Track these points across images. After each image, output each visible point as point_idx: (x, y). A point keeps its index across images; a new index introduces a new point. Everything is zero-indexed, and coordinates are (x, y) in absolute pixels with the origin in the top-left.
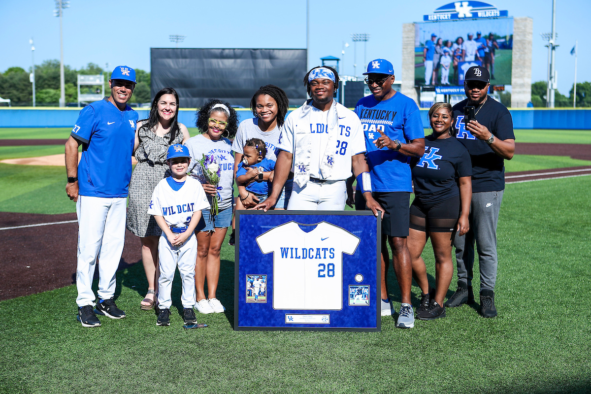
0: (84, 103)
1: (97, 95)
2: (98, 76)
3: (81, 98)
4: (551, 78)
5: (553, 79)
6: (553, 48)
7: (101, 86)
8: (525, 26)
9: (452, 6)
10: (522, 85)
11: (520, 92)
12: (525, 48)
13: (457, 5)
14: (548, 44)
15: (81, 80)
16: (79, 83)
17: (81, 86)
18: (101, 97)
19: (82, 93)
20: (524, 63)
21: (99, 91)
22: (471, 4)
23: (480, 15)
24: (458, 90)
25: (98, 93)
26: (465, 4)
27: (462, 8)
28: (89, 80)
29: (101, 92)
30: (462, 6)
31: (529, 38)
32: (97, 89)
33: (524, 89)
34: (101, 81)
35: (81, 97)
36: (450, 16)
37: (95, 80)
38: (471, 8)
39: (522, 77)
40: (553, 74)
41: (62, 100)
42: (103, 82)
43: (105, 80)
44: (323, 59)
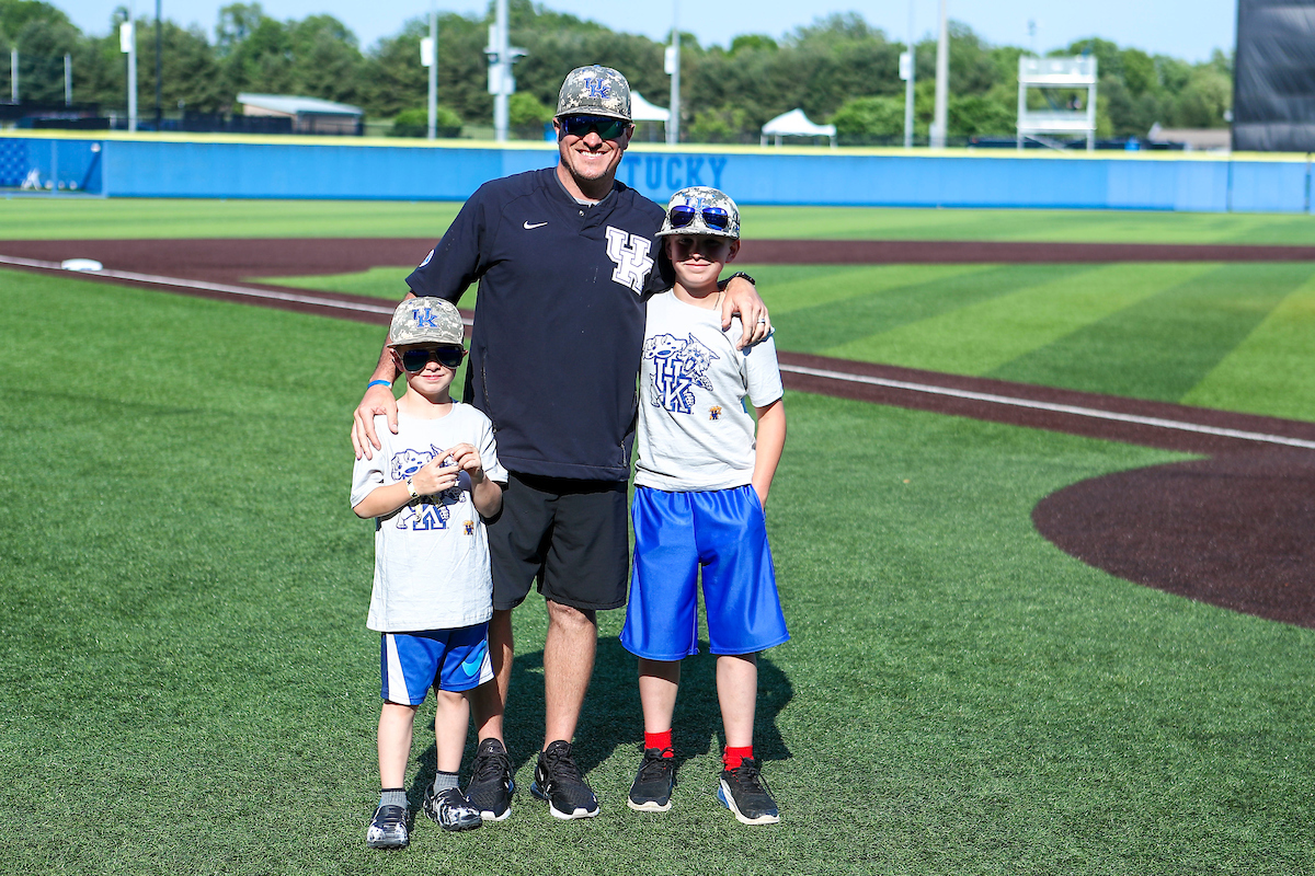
0: (1032, 138)
1: (1071, 115)
2: (1080, 60)
3: (1027, 124)
7: (1084, 90)
15: (1031, 74)
16: (1024, 79)
17: (1030, 88)
18: (1085, 120)
19: (1031, 108)
21: (1078, 104)
25: (1074, 109)
28: (1050, 72)
29: (1084, 108)
34: (1083, 72)
35: (1027, 120)
37: (1066, 72)
41: (939, 128)
42: (1090, 79)
43: (1101, 73)
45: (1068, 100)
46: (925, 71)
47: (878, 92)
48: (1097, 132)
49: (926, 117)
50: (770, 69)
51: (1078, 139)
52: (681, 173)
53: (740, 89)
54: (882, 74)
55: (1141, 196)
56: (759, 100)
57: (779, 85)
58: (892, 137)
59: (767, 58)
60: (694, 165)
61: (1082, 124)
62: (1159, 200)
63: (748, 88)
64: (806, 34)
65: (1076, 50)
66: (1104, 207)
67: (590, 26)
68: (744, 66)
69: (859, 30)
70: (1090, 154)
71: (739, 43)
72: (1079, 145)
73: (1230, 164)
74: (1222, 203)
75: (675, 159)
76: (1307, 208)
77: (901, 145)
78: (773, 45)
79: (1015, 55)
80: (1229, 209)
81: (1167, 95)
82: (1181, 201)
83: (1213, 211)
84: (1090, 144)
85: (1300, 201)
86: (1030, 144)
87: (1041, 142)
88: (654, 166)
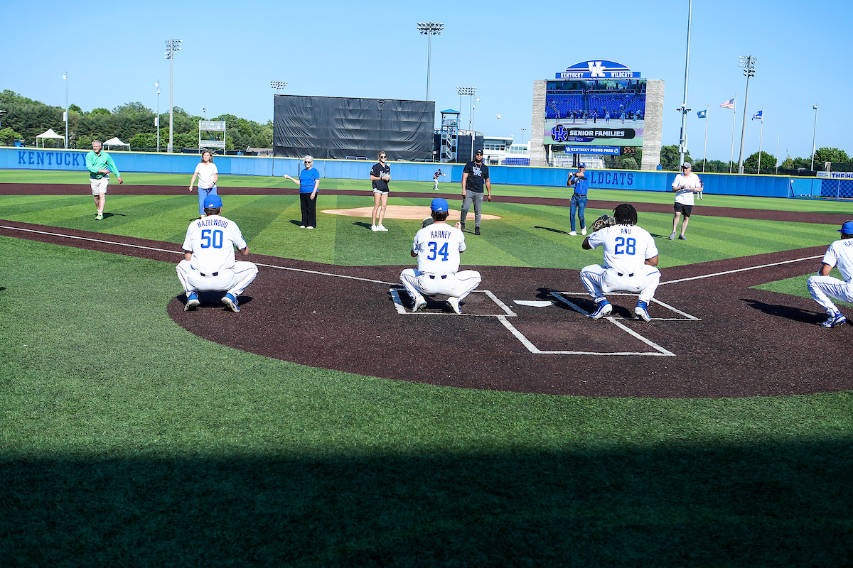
1: (218, 142)
2: (220, 122)
3: (201, 144)
4: (681, 142)
5: (683, 143)
6: (685, 112)
7: (222, 132)
8: (658, 89)
9: (585, 65)
10: (653, 148)
11: (650, 155)
12: (657, 111)
13: (591, 64)
14: (680, 108)
15: (202, 126)
16: (201, 129)
17: (202, 131)
18: (222, 144)
19: (203, 138)
20: (656, 126)
21: (220, 137)
22: (604, 63)
23: (613, 75)
25: (219, 140)
26: (599, 64)
27: (595, 68)
28: (210, 126)
29: (222, 139)
30: (595, 65)
31: (661, 101)
32: (219, 135)
33: (655, 152)
34: (221, 127)
35: (201, 142)
36: (582, 74)
37: (216, 126)
38: (604, 68)
39: (653, 139)
40: (683, 139)
41: (170, 145)
42: (224, 129)
43: (228, 127)
44: (443, 113)
45: (216, 136)
46: (164, 124)
47: (149, 132)
48: (227, 147)
49: (168, 141)
50: (107, 122)
51: (220, 150)
52: (70, 159)
53: (97, 128)
54: (151, 125)
55: (242, 171)
56: (103, 133)
57: (111, 128)
58: (153, 148)
59: (106, 117)
60: (75, 156)
62: (249, 172)
63: (99, 128)
64: (122, 109)
65: (221, 119)
66: (230, 174)
67: (36, 103)
68: (98, 120)
69: (141, 108)
70: (224, 155)
71: (95, 112)
72: (221, 152)
73: (273, 159)
74: (270, 174)
75: (67, 154)
77: (156, 151)
78: (109, 113)
79: (198, 119)
80: (273, 175)
81: (253, 136)
82: (257, 173)
83: (267, 176)
84: (224, 151)
88: (59, 156)
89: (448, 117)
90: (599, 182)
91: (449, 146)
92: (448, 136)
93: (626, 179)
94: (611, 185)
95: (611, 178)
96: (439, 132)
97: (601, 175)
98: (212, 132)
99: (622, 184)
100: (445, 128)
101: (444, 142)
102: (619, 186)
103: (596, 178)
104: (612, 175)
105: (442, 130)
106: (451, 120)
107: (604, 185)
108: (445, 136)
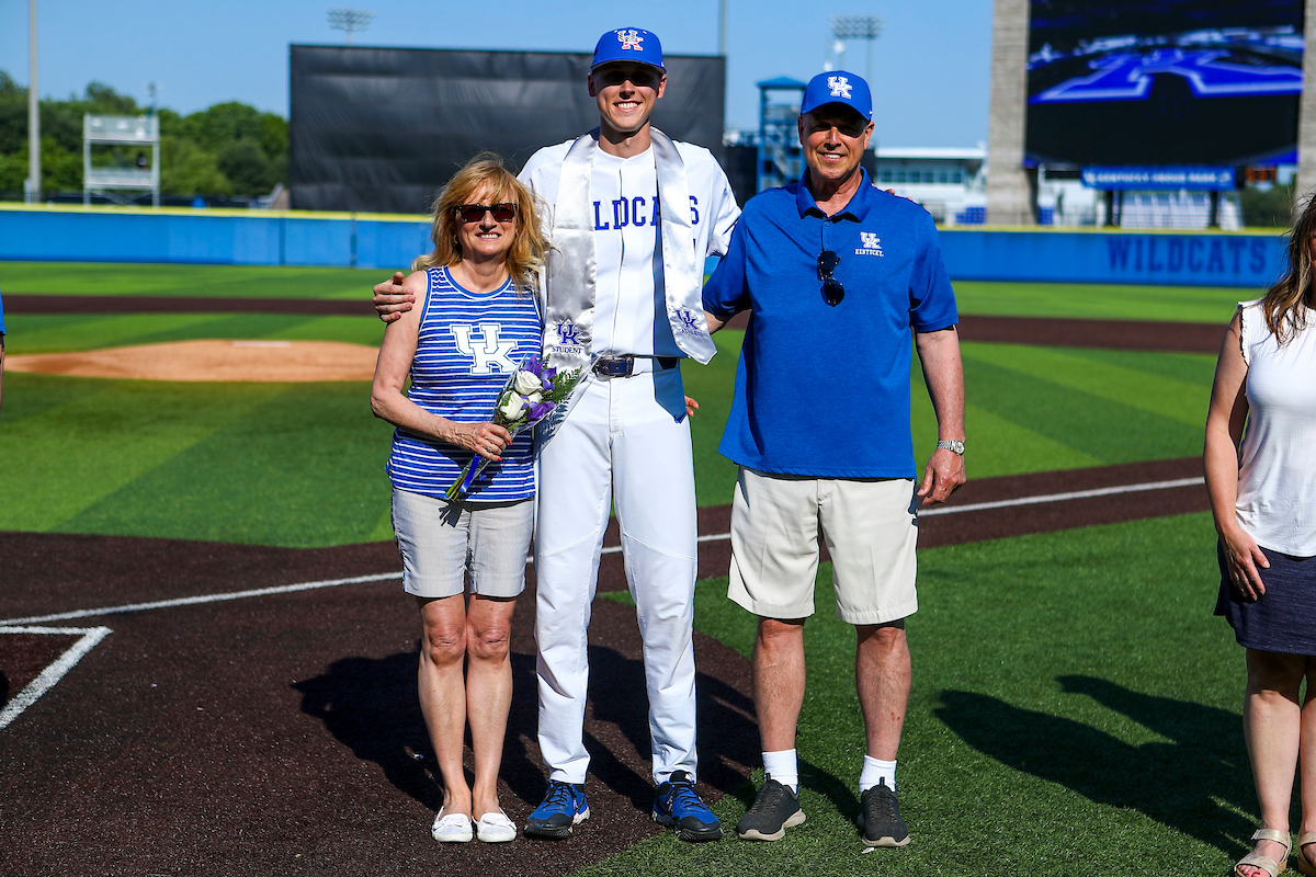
0: (99, 194)
1: (136, 173)
2: (143, 120)
3: (93, 181)
7: (149, 146)
15: (95, 129)
16: (89, 136)
17: (94, 147)
18: (149, 177)
19: (96, 164)
24: (1145, 178)
25: (141, 167)
28: (116, 129)
29: (148, 167)
32: (141, 155)
34: (148, 132)
35: (93, 175)
37: (131, 131)
41: (32, 184)
42: (154, 137)
43: (162, 132)
44: (764, 87)
45: (135, 157)
48: (162, 188)
51: (145, 195)
55: (198, 250)
61: (149, 180)
62: (217, 255)
66: (166, 261)
70: (156, 210)
72: (145, 201)
73: (282, 221)
74: (276, 258)
76: (353, 263)
80: (282, 262)
82: (238, 257)
83: (267, 264)
84: (156, 198)
85: (347, 257)
86: (96, 200)
87: (108, 197)
89: (776, 97)
90: (1172, 268)
91: (781, 176)
92: (778, 153)
93: (1246, 257)
94: (1203, 275)
95: (1203, 255)
96: (757, 141)
97: (1176, 250)
98: (126, 148)
99: (1236, 268)
100: (770, 128)
101: (770, 167)
102: (1228, 276)
103: (1162, 254)
104: (1208, 247)
105: (763, 133)
106: (787, 107)
107: (1185, 274)
108: (769, 150)
